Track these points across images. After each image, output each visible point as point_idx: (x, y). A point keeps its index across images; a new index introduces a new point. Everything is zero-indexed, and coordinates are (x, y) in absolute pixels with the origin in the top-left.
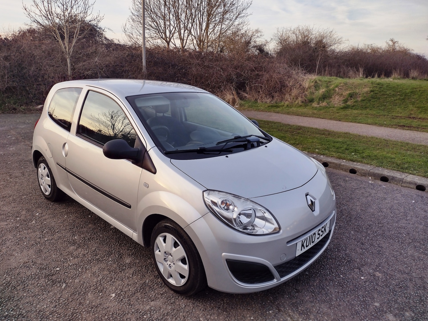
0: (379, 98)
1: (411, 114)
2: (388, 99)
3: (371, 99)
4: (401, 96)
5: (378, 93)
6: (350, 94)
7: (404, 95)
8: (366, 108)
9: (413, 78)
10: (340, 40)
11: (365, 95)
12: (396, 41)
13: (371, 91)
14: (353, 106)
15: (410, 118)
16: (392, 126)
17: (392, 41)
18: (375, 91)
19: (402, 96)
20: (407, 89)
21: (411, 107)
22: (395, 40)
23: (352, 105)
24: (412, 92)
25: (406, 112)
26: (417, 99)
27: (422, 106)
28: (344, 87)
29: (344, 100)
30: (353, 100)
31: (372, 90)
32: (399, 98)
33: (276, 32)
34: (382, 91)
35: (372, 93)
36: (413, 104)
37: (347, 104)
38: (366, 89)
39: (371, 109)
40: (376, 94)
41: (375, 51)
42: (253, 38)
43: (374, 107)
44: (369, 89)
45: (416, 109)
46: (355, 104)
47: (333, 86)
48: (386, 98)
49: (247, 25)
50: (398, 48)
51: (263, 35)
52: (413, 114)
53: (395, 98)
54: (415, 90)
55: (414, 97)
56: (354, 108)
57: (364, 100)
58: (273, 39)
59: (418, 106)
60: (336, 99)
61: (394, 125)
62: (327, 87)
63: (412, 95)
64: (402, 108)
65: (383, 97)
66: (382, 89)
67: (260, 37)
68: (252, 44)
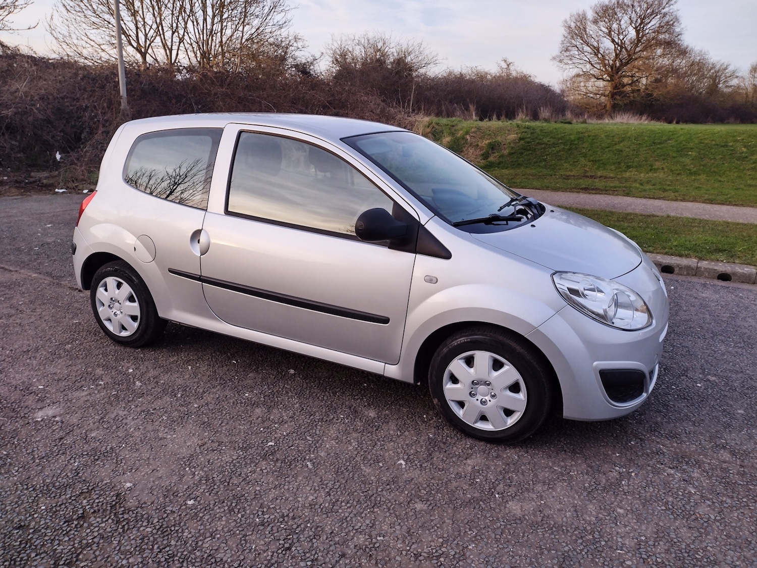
0: (535, 149)
1: (586, 172)
2: (547, 150)
3: (523, 151)
4: (565, 144)
5: (531, 142)
6: (490, 144)
7: (569, 143)
8: (519, 165)
9: (546, 120)
10: (435, 58)
11: (512, 145)
12: (510, 62)
13: (521, 139)
14: (499, 163)
15: (587, 177)
16: (571, 189)
17: (505, 61)
18: (526, 138)
19: (567, 145)
20: (571, 134)
21: (583, 161)
22: (510, 60)
23: (498, 161)
24: (579, 139)
25: (577, 169)
26: (589, 148)
27: (598, 158)
28: (478, 133)
29: (483, 155)
30: (497, 154)
31: (522, 137)
32: (564, 148)
33: (330, 42)
34: (537, 138)
35: (522, 142)
36: (585, 156)
37: (489, 160)
38: (512, 137)
39: (526, 167)
40: (528, 142)
41: (482, 77)
42: (289, 51)
43: (530, 163)
44: (516, 135)
45: (590, 163)
46: (501, 159)
47: (461, 132)
48: (544, 148)
49: (287, 27)
50: (514, 74)
51: (306, 45)
52: (588, 172)
53: (557, 149)
54: (581, 135)
55: (584, 146)
56: (501, 166)
57: (513, 154)
58: (325, 54)
59: (591, 158)
60: (470, 154)
61: (573, 188)
62: (453, 134)
63: (580, 143)
64: (571, 163)
65: (539, 147)
66: (535, 135)
67: (303, 49)
68: (290, 61)
